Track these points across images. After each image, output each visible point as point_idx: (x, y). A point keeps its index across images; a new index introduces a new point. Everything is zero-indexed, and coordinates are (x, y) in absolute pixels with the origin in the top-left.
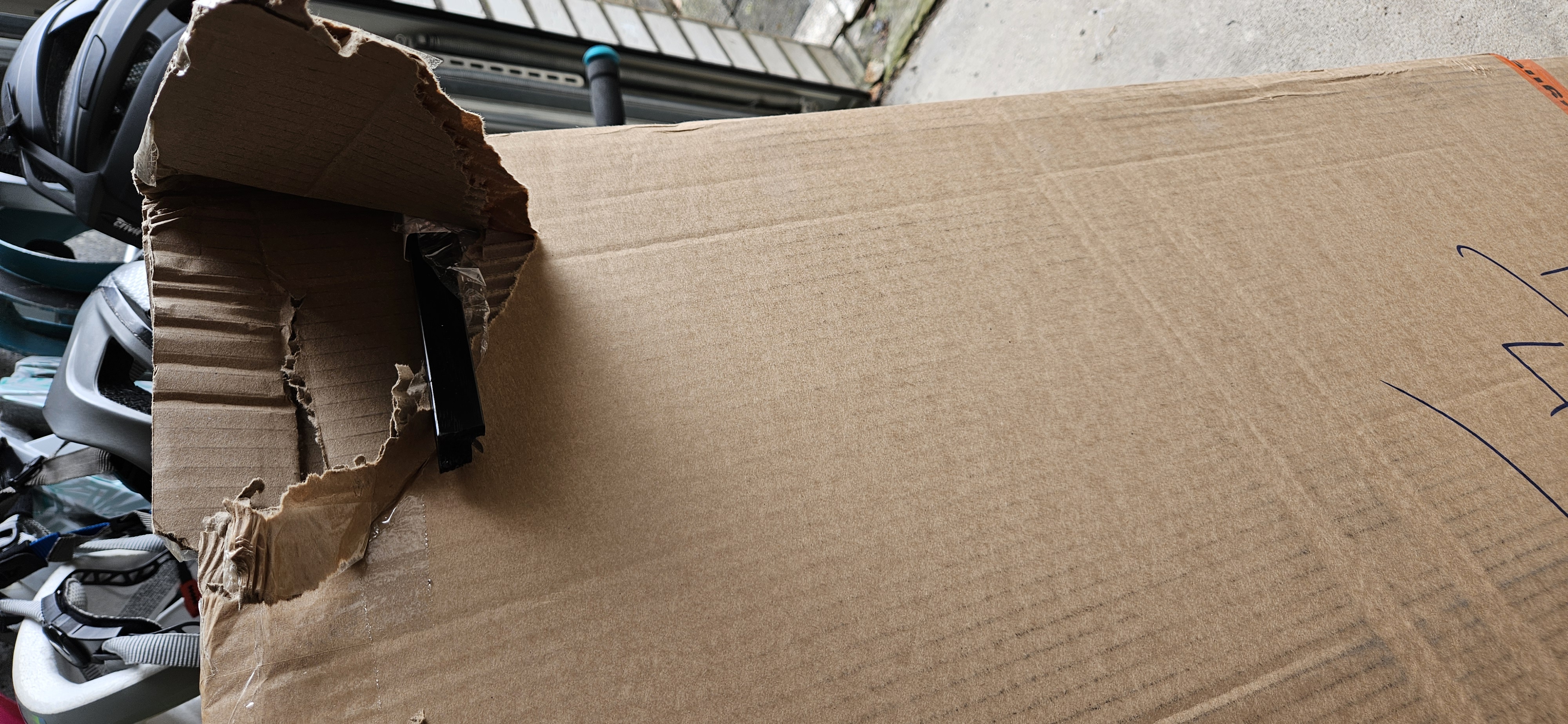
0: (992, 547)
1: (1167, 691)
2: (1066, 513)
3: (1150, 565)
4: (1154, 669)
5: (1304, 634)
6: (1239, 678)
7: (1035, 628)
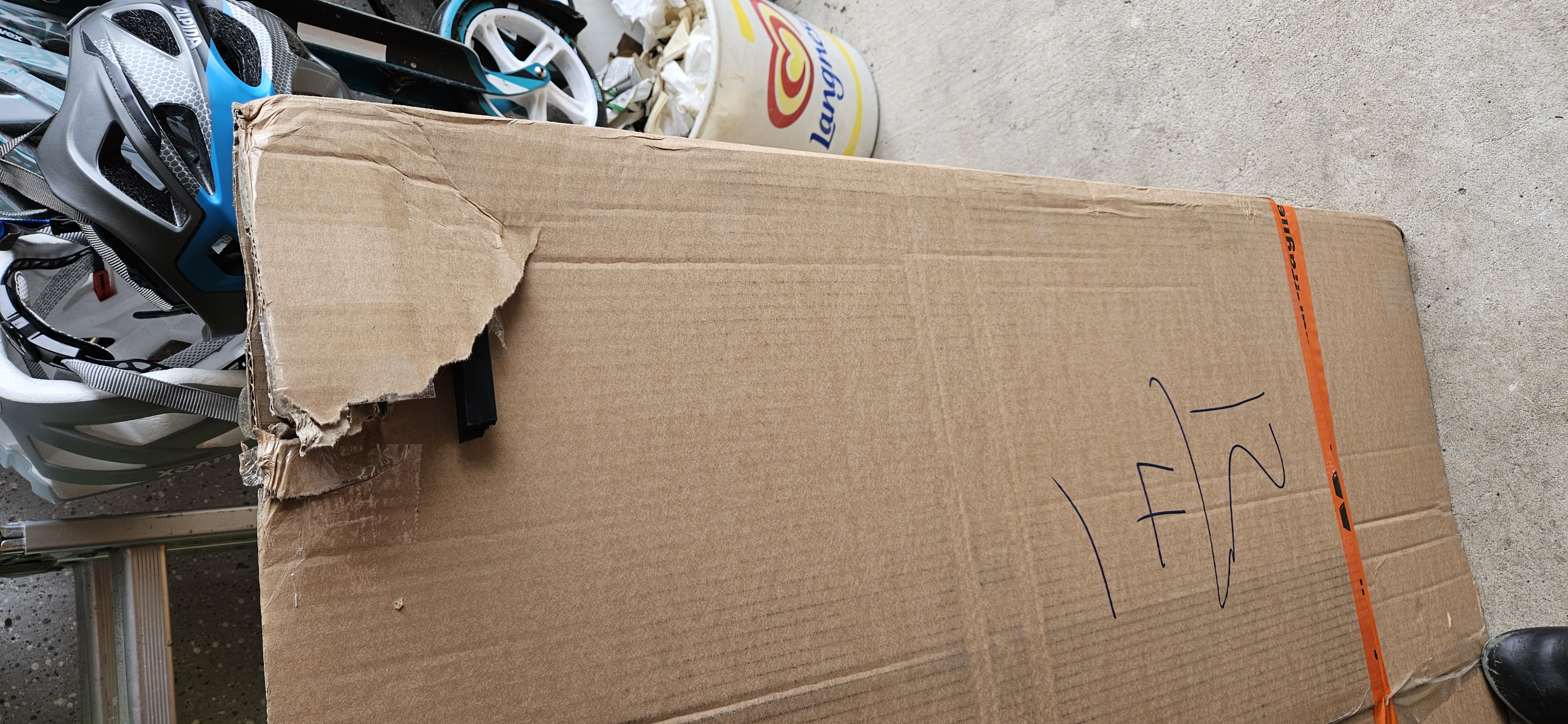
0: (773, 554)
1: (838, 664)
2: (826, 538)
3: (861, 582)
4: (836, 650)
5: (928, 643)
6: (881, 663)
7: (780, 612)
